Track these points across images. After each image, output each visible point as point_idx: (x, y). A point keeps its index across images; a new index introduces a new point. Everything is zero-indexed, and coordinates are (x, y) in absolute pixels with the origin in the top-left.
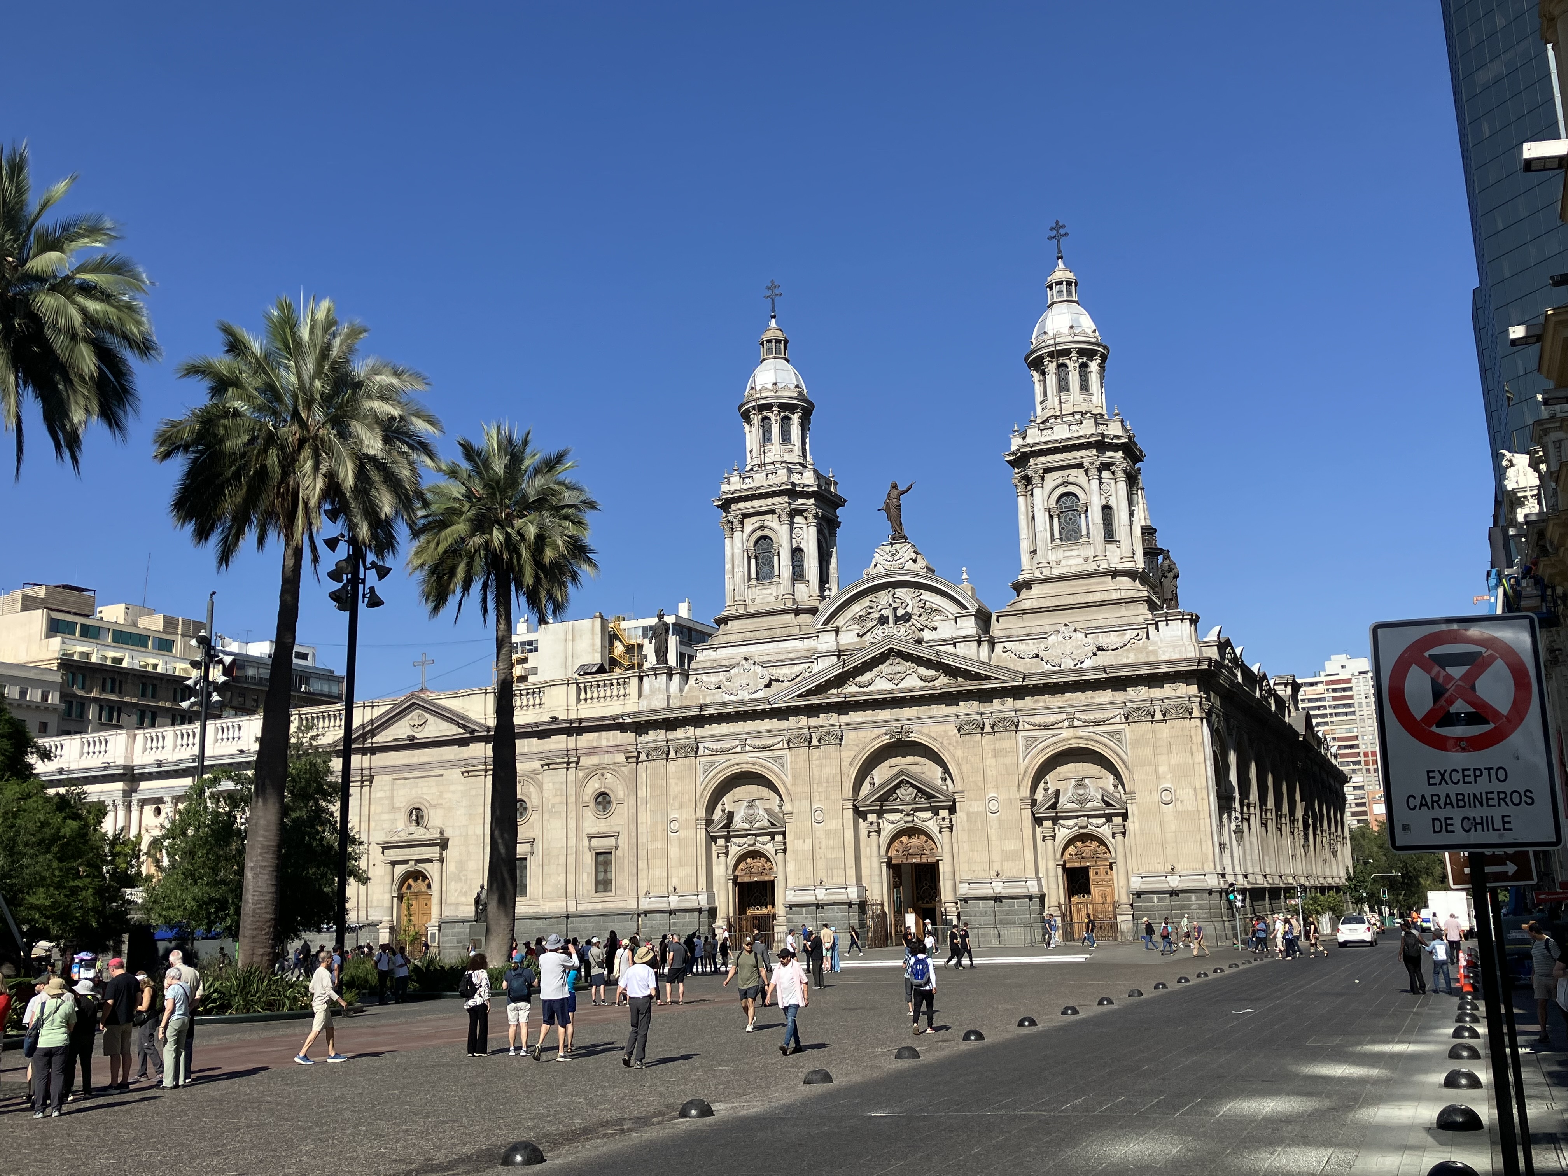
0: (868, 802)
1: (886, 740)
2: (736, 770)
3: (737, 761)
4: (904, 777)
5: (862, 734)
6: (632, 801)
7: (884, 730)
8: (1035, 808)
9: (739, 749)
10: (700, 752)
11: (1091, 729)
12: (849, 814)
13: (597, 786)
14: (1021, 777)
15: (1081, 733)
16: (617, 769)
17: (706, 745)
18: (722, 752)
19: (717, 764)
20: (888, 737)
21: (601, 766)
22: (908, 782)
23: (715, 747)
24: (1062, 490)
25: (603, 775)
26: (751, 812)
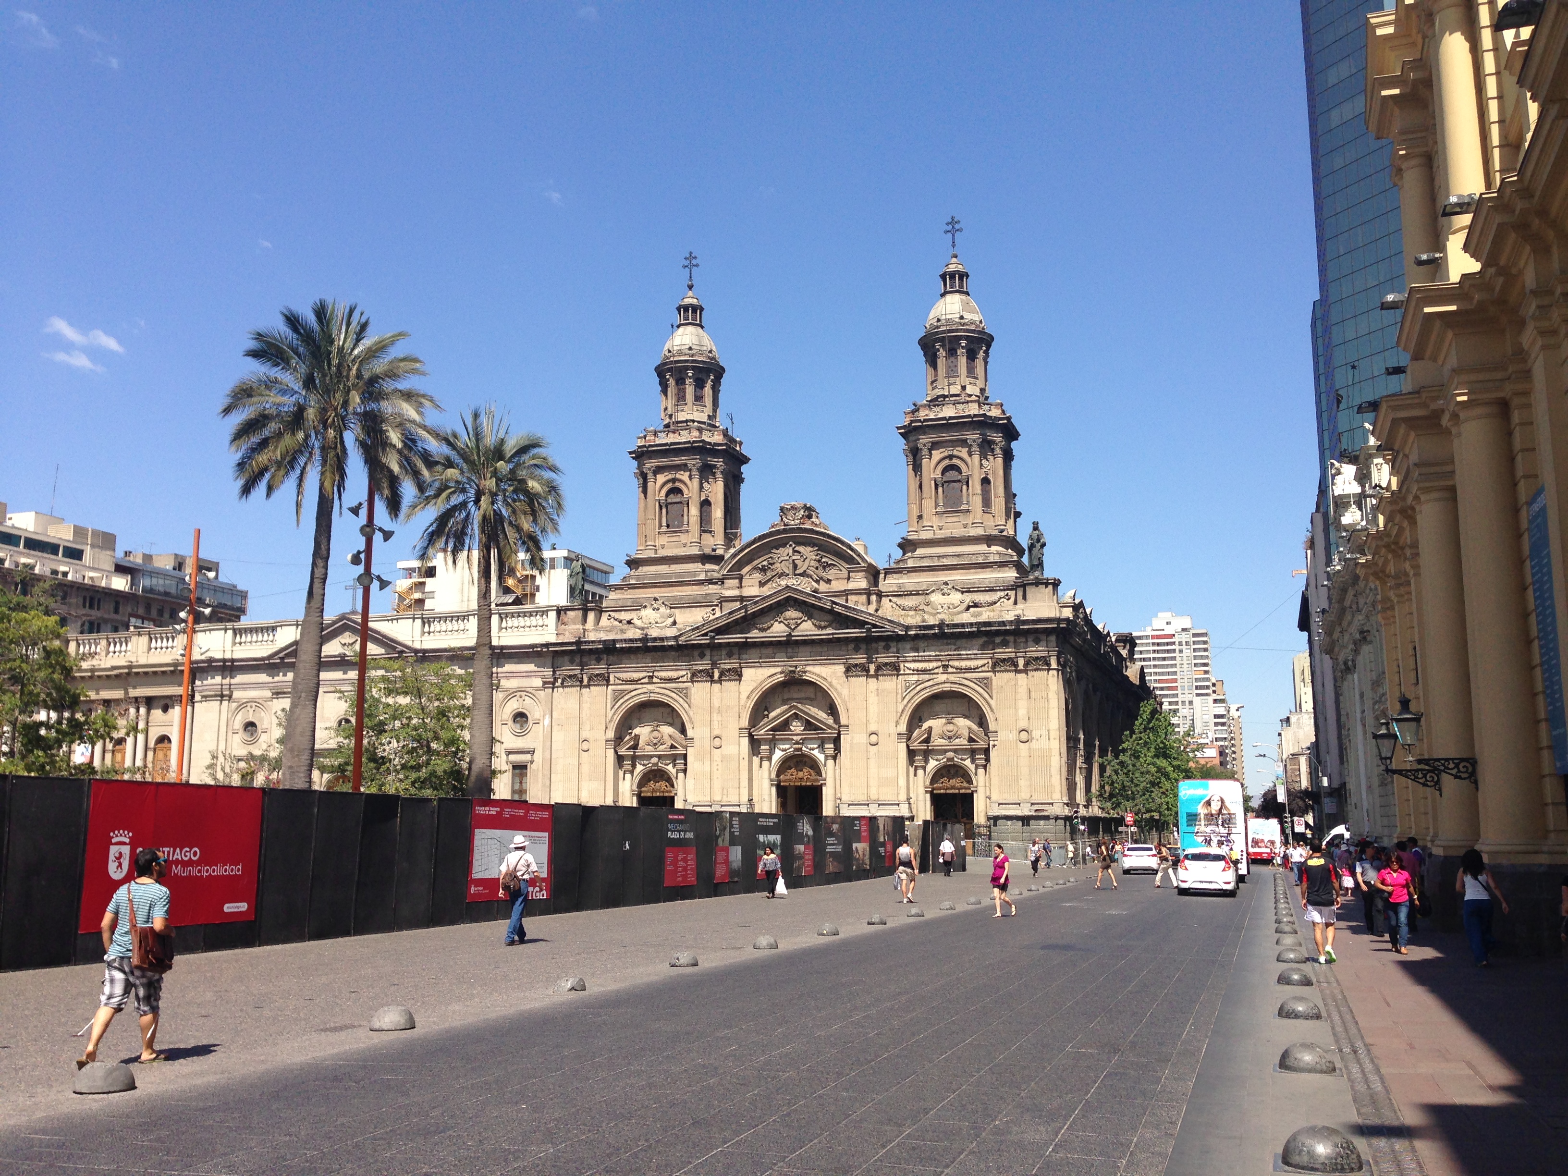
0: (762, 732)
1: (782, 678)
2: (644, 698)
3: (645, 690)
4: (795, 711)
5: (760, 671)
6: (547, 721)
7: (779, 669)
8: (909, 743)
9: (646, 680)
10: (611, 682)
11: (962, 675)
12: (745, 741)
13: (515, 707)
14: (899, 714)
15: (952, 678)
16: (534, 692)
17: (617, 675)
18: (632, 681)
19: (626, 692)
20: (783, 675)
21: (520, 690)
22: (799, 716)
23: (625, 677)
24: (947, 462)
25: (521, 697)
26: (656, 735)
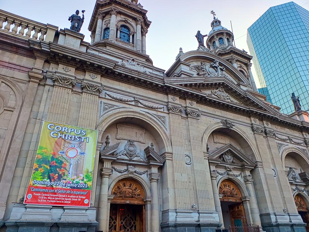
0: (214, 158)
1: (221, 126)
2: (131, 115)
3: (131, 110)
4: (230, 148)
5: (209, 119)
7: (219, 121)
9: (133, 103)
10: (103, 96)
12: (207, 162)
15: (294, 147)
17: (108, 93)
18: (121, 101)
19: (115, 107)
20: (222, 125)
22: (231, 152)
23: (115, 97)
26: (131, 148)
